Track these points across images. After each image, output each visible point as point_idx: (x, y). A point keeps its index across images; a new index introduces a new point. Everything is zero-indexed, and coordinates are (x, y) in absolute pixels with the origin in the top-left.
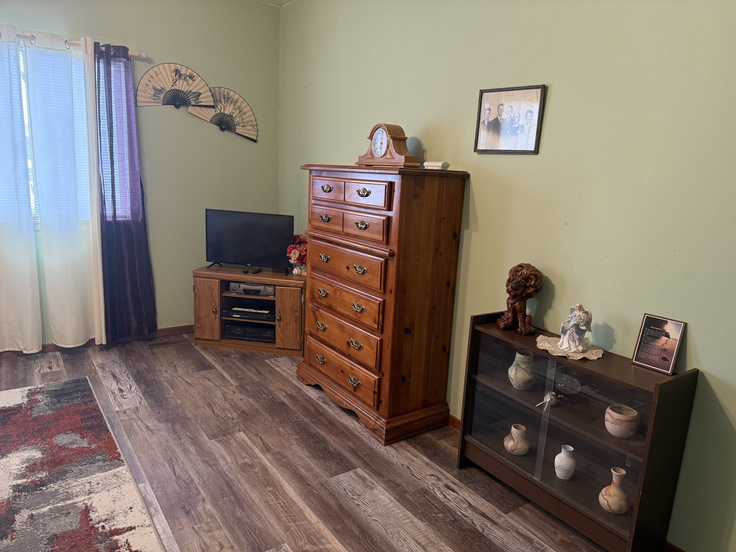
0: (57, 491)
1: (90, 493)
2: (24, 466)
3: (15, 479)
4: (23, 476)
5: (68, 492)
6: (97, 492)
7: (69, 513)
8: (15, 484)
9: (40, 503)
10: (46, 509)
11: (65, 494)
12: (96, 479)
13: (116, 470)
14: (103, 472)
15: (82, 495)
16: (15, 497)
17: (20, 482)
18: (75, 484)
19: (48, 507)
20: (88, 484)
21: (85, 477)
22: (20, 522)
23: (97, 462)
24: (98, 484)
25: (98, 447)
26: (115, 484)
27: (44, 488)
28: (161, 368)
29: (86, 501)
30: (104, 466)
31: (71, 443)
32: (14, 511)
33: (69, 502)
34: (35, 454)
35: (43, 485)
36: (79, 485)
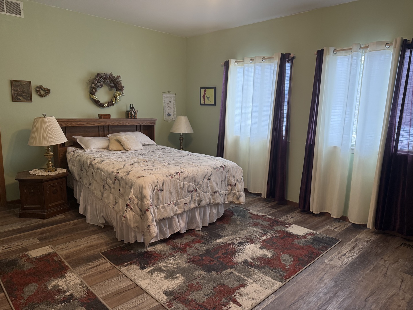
0: (251, 271)
1: (255, 282)
2: (260, 256)
3: (251, 258)
4: (253, 259)
5: (251, 275)
6: (257, 283)
7: (239, 281)
8: (247, 259)
9: (240, 271)
10: (237, 274)
12: (266, 279)
13: (276, 282)
14: (272, 279)
15: (252, 280)
16: (240, 263)
17: (250, 260)
18: (258, 274)
19: (239, 274)
20: (261, 278)
21: (265, 275)
22: (227, 272)
23: (278, 274)
24: (263, 281)
25: (289, 269)
26: (267, 286)
27: (250, 268)
28: (386, 258)
29: (249, 283)
30: (277, 277)
31: (284, 260)
32: (232, 267)
33: (246, 278)
34: (269, 255)
35: (252, 266)
36: (258, 276)
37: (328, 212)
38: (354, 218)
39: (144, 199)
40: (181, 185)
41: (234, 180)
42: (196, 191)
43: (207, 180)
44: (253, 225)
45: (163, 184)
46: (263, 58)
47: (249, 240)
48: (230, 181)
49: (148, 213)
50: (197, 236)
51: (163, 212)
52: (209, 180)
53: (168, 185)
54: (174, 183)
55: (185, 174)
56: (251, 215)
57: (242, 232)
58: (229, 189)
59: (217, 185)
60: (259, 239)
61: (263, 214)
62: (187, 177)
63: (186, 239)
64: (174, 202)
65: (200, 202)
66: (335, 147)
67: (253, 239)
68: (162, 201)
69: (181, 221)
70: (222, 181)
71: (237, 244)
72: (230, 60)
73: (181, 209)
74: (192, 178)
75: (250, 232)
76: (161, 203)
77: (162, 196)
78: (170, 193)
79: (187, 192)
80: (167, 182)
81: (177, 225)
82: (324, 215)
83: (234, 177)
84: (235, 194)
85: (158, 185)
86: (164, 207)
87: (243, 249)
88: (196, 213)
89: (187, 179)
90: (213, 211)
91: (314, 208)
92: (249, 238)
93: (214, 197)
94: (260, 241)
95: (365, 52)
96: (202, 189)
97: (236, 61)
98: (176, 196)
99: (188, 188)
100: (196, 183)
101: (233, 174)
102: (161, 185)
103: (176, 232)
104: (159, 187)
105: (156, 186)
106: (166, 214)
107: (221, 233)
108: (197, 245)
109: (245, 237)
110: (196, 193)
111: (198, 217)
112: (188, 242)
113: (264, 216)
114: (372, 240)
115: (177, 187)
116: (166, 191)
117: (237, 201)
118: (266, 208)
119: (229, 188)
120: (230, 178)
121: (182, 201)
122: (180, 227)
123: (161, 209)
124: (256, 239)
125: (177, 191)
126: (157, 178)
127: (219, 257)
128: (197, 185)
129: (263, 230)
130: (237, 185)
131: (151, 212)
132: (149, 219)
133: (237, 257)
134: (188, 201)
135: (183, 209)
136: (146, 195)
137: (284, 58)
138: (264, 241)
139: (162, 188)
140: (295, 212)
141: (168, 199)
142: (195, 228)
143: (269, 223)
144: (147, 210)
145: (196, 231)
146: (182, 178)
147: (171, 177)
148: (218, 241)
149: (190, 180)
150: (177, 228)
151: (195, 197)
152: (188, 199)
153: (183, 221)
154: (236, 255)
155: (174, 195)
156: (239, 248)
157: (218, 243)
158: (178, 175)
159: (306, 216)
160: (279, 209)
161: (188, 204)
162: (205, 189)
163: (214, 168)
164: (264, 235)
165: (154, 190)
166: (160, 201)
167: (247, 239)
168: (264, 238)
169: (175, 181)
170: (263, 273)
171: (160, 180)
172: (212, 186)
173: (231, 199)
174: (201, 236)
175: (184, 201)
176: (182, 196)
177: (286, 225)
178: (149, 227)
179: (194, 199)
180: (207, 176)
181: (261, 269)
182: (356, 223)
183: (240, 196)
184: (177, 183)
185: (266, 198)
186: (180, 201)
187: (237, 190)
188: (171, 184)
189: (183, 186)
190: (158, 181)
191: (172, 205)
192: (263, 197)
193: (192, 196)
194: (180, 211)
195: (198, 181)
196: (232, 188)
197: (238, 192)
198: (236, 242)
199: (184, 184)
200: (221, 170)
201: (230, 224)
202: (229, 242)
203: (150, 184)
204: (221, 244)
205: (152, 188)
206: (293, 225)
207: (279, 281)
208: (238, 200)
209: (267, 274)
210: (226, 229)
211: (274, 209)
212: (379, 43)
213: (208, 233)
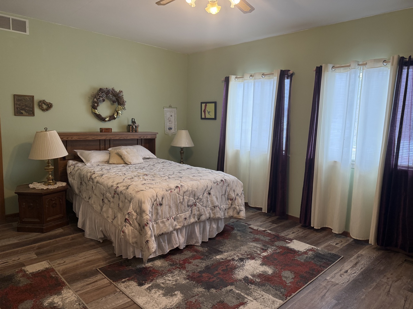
0: (251, 289)
1: (255, 299)
2: (260, 273)
3: (251, 275)
4: (253, 276)
5: (251, 292)
6: (257, 301)
7: (238, 299)
8: (248, 276)
9: (240, 288)
10: (237, 291)
11: (250, 293)
12: (266, 296)
13: (277, 300)
14: (273, 297)
15: (252, 298)
16: (240, 280)
17: (250, 277)
18: (259, 292)
19: (239, 292)
20: (261, 296)
21: (266, 292)
22: (226, 289)
23: (279, 291)
24: (264, 299)
25: (290, 286)
26: (267, 304)
27: (250, 285)
28: (389, 275)
29: (249, 301)
30: (278, 295)
31: (286, 277)
32: (232, 284)
33: (246, 296)
34: (270, 272)
35: (252, 283)
36: (258, 293)
37: (329, 227)
38: (355, 233)
39: (143, 214)
40: (180, 200)
41: (234, 194)
42: (195, 205)
43: (207, 194)
44: (253, 241)
45: (163, 198)
46: (263, 74)
47: (249, 256)
48: (230, 195)
49: (147, 228)
50: (197, 251)
51: (162, 227)
52: (209, 194)
53: (168, 200)
54: (173, 197)
55: (185, 188)
56: (252, 230)
57: (242, 247)
58: (229, 204)
59: (217, 199)
60: (260, 255)
61: (264, 230)
62: (187, 191)
63: (186, 254)
64: (174, 217)
65: (200, 217)
66: (335, 162)
67: (254, 255)
68: (161, 215)
69: (180, 236)
70: (222, 195)
71: (237, 260)
72: (230, 76)
73: (180, 224)
74: (192, 192)
75: (250, 248)
76: (160, 217)
77: (162, 211)
78: (170, 207)
79: (187, 207)
80: (166, 196)
81: (176, 241)
82: (325, 230)
83: (234, 191)
84: (235, 208)
85: (158, 200)
86: (163, 222)
87: (243, 266)
88: (196, 228)
89: (187, 193)
90: (213, 226)
91: (315, 223)
92: (250, 254)
93: (214, 212)
94: (261, 257)
95: (363, 69)
96: (201, 203)
97: (236, 77)
98: (175, 211)
99: (188, 202)
100: (196, 197)
101: (233, 188)
102: (161, 200)
103: (175, 247)
104: (158, 201)
105: (156, 200)
106: (165, 229)
107: (221, 249)
108: (196, 262)
109: (245, 253)
110: (195, 208)
111: (198, 232)
112: (187, 258)
113: (264, 231)
114: (374, 257)
115: (177, 201)
116: (166, 205)
117: (237, 216)
118: (266, 223)
119: (229, 202)
120: (231, 192)
121: (182, 216)
122: (179, 242)
123: (160, 224)
124: (257, 255)
125: (176, 205)
126: (157, 192)
127: (219, 274)
128: (197, 200)
129: (264, 245)
130: (237, 199)
131: (149, 227)
132: (148, 234)
133: (237, 274)
134: (188, 216)
135: (182, 224)
136: (146, 209)
137: (283, 75)
138: (265, 257)
139: (161, 202)
140: (296, 227)
141: (168, 214)
142: (194, 244)
143: (270, 238)
144: (146, 225)
145: (195, 247)
146: (181, 192)
147: (171, 191)
148: (218, 257)
149: (190, 194)
150: (177, 244)
151: (195, 212)
152: (188, 214)
153: (183, 236)
154: (236, 272)
155: (174, 209)
156: (239, 264)
157: (218, 260)
158: (178, 190)
159: (307, 231)
160: (280, 224)
161: (188, 218)
162: (205, 204)
163: (214, 182)
164: (265, 250)
165: (153, 205)
166: (160, 216)
167: (248, 255)
168: (265, 254)
169: (175, 195)
170: (264, 290)
171: (160, 194)
172: (212, 200)
173: (231, 213)
174: (201, 251)
175: (183, 215)
176: (182, 210)
177: (287, 241)
178: (148, 242)
179: (193, 213)
180: (207, 190)
181: (262, 287)
182: (358, 239)
183: (240, 211)
184: (177, 198)
185: (266, 212)
186: (180, 216)
187: (237, 205)
188: (170, 198)
189: (183, 201)
190: (158, 196)
191: (172, 220)
192: (264, 212)
193: (191, 210)
194: (179, 226)
195: (198, 195)
196: (232, 203)
197: (238, 206)
198: (237, 258)
199: (183, 198)
200: (221, 184)
201: (230, 239)
202: (229, 258)
203: (149, 198)
204: (220, 260)
205: (152, 202)
206: (294, 241)
207: (279, 299)
208: (238, 214)
209: (267, 291)
210: (226, 245)
211: (275, 224)
212: (377, 61)
213: (208, 248)
